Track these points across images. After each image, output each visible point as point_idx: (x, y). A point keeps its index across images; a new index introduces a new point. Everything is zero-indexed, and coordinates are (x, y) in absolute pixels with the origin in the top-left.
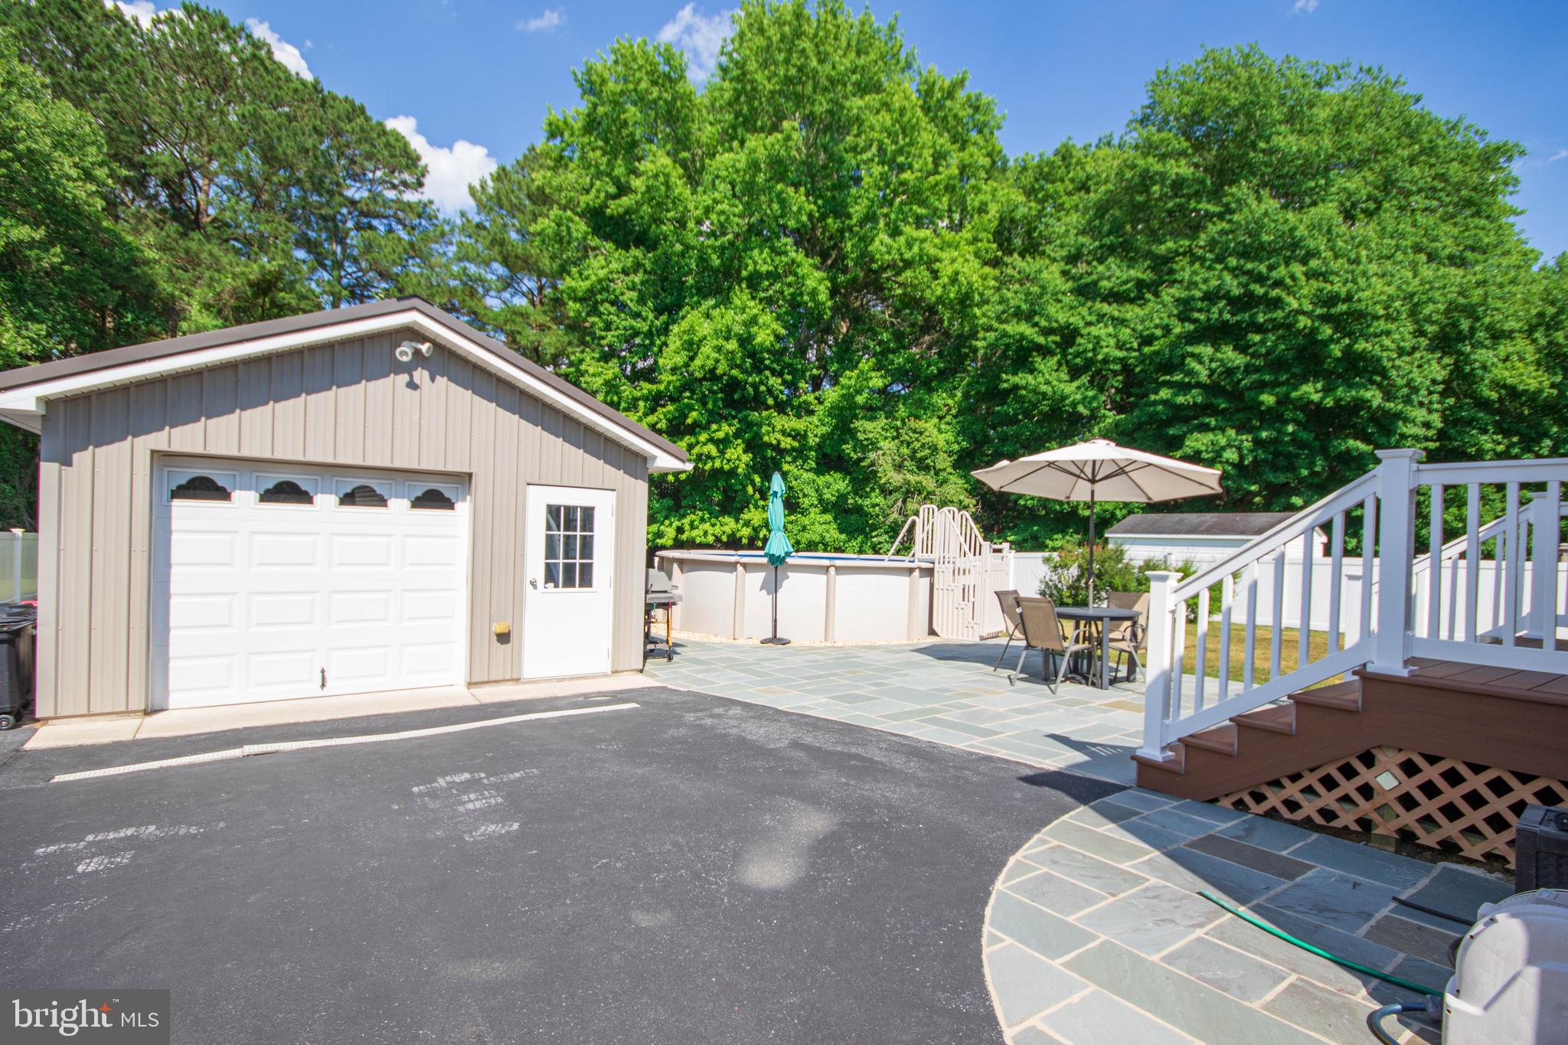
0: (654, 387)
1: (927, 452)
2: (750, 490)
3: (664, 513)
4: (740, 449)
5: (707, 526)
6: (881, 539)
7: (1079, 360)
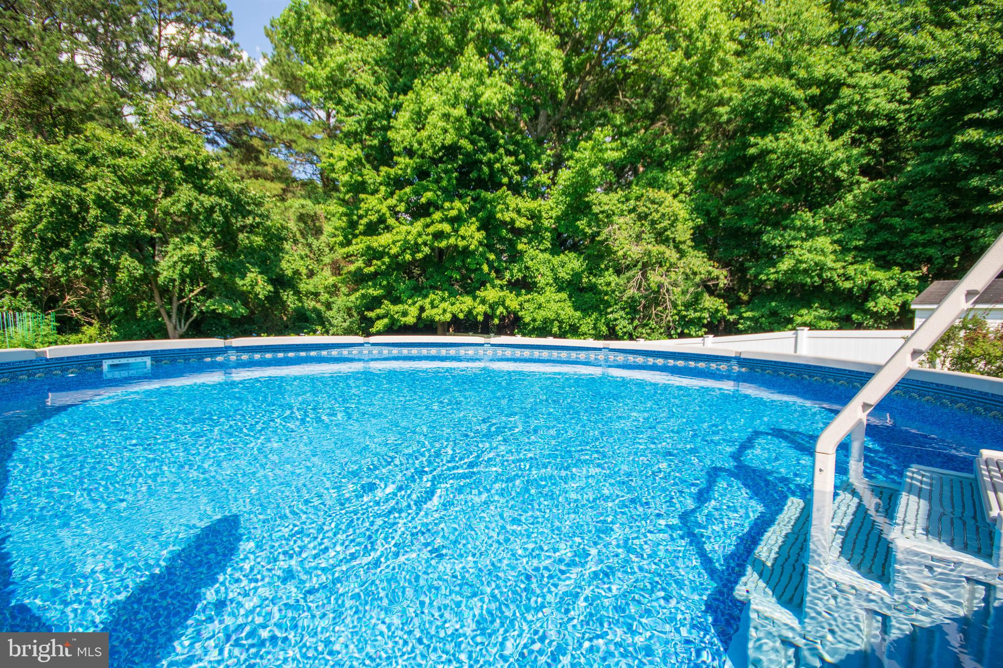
0: (392, 171)
1: (666, 223)
2: (485, 268)
3: (408, 293)
4: (474, 227)
5: (445, 305)
6: (616, 315)
7: (841, 116)
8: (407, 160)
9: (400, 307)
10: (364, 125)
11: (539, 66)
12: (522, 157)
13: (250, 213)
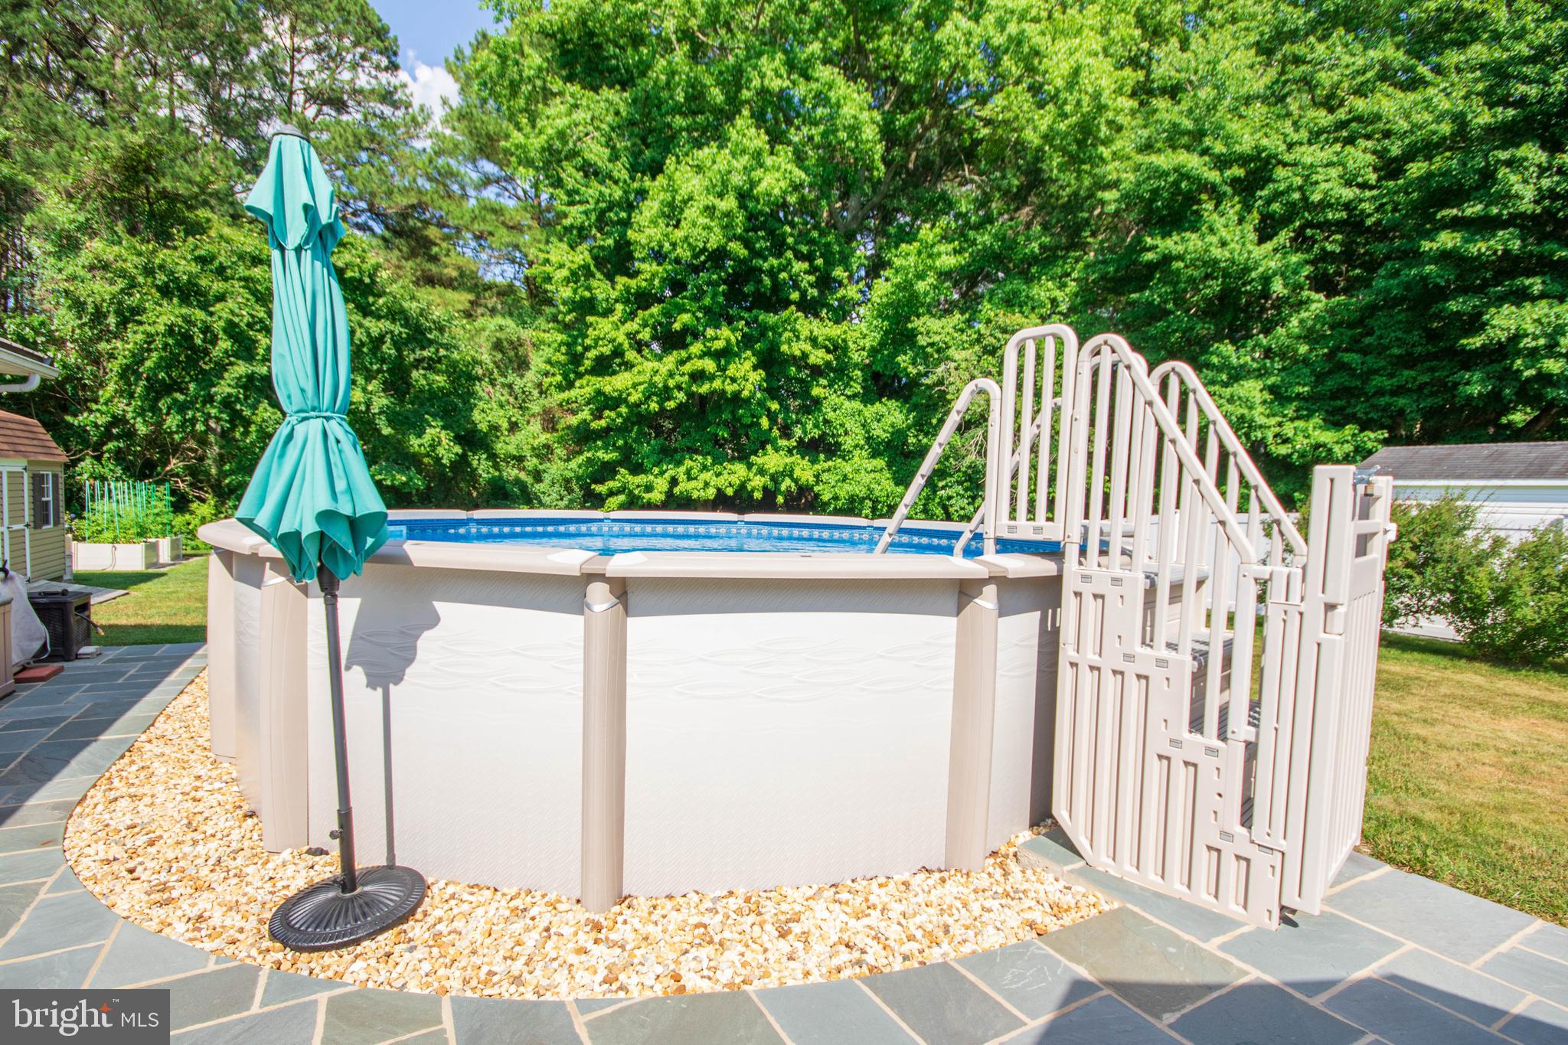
0: (633, 283)
2: (765, 422)
3: (654, 458)
4: (748, 365)
5: (706, 476)
6: (950, 492)
7: (1275, 207)
8: (655, 267)
9: (641, 479)
10: (593, 217)
11: (843, 135)
12: (819, 262)
13: (431, 342)
